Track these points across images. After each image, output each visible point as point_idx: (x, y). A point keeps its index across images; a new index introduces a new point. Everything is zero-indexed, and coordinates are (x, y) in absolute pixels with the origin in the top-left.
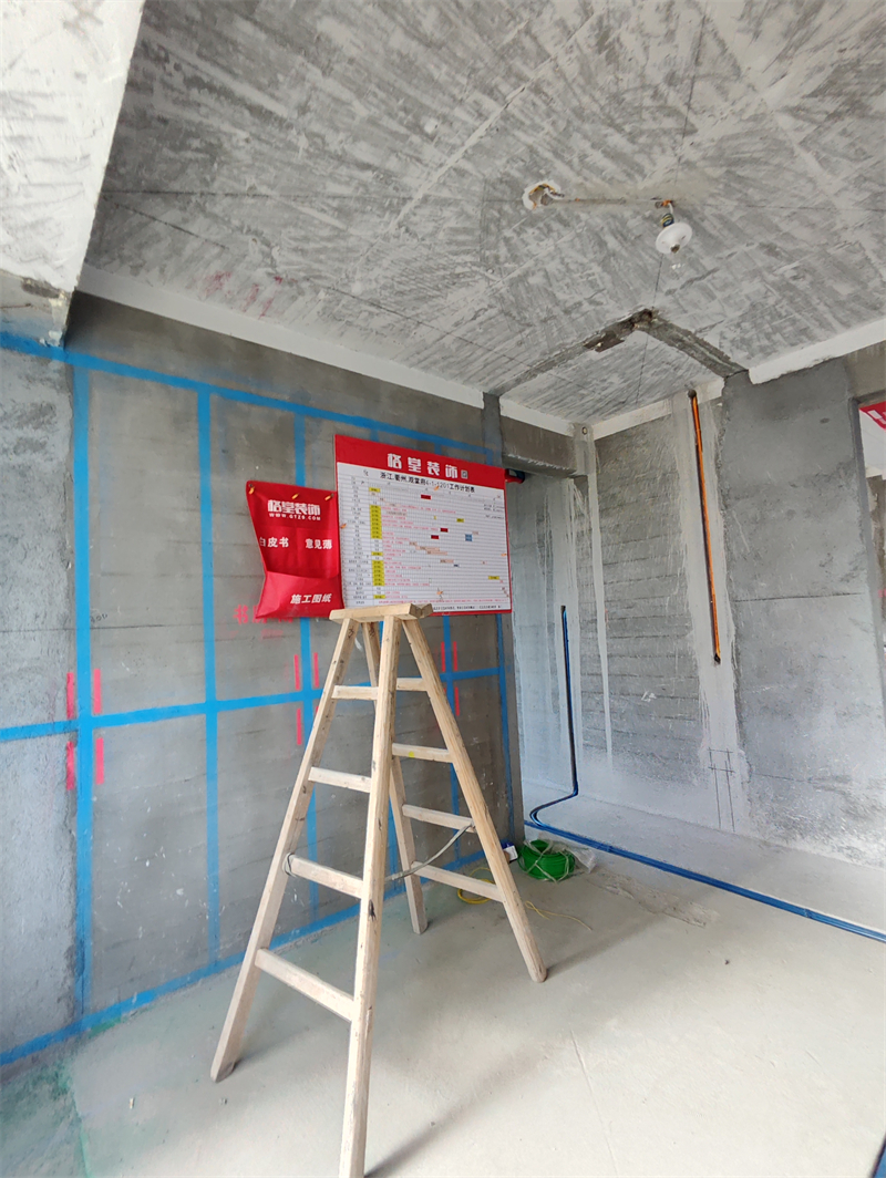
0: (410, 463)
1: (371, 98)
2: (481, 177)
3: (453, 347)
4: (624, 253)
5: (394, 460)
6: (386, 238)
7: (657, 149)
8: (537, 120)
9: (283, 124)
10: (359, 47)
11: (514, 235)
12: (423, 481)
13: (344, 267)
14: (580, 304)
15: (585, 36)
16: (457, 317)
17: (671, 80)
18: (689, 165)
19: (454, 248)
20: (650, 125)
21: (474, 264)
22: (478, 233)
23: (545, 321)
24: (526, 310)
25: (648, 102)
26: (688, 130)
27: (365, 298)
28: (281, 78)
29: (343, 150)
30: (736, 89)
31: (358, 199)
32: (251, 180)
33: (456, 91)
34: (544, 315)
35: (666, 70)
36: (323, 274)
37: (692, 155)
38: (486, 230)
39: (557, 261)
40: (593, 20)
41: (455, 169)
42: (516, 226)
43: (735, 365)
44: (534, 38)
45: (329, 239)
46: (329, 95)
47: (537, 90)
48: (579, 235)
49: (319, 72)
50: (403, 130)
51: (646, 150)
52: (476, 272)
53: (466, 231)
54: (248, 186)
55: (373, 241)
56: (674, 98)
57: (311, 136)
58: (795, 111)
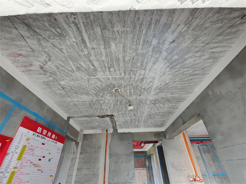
0: (43, 132)
1: (107, 58)
2: (111, 82)
3: (71, 105)
4: (119, 105)
5: (39, 129)
6: (82, 79)
7: (135, 95)
8: (126, 81)
9: (86, 47)
10: (114, 51)
11: (106, 93)
12: (45, 138)
13: (65, 77)
14: (104, 109)
15: (141, 77)
16: (79, 100)
17: (144, 89)
18: (137, 99)
19: (94, 89)
20: (137, 92)
21: (94, 93)
22: (101, 89)
23: (95, 109)
24: (94, 105)
25: (140, 89)
26: (140, 95)
27: (61, 85)
28: (95, 41)
29: (93, 60)
30: (148, 94)
31: (85, 69)
32: (64, 47)
33: (121, 69)
34: (96, 108)
35: (145, 87)
36: (57, 75)
37: (138, 98)
38: (102, 90)
39: (108, 101)
40: (144, 76)
41: (108, 78)
42: (108, 92)
43: (116, 128)
44: (136, 72)
45: (68, 70)
46: (101, 52)
47: (130, 78)
48: (115, 99)
49: (103, 47)
50: (107, 67)
51: (134, 94)
52: (93, 95)
53: (99, 88)
54: (61, 48)
55: (79, 77)
56: (142, 91)
57: (89, 53)
58: (150, 100)
